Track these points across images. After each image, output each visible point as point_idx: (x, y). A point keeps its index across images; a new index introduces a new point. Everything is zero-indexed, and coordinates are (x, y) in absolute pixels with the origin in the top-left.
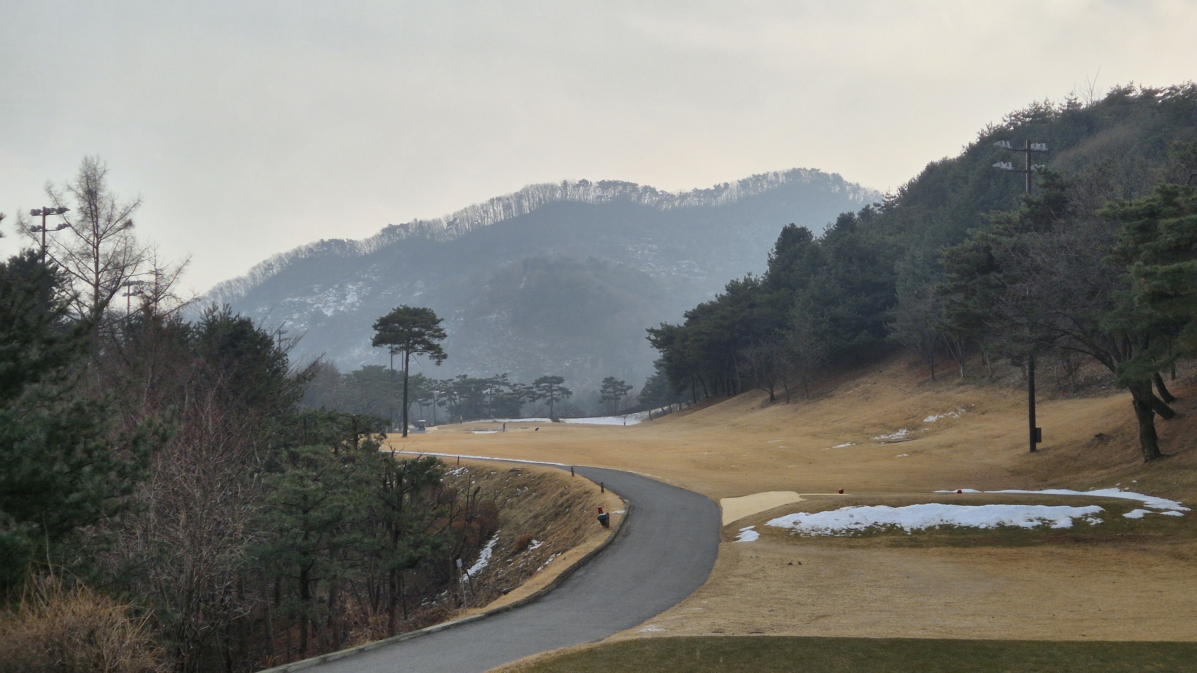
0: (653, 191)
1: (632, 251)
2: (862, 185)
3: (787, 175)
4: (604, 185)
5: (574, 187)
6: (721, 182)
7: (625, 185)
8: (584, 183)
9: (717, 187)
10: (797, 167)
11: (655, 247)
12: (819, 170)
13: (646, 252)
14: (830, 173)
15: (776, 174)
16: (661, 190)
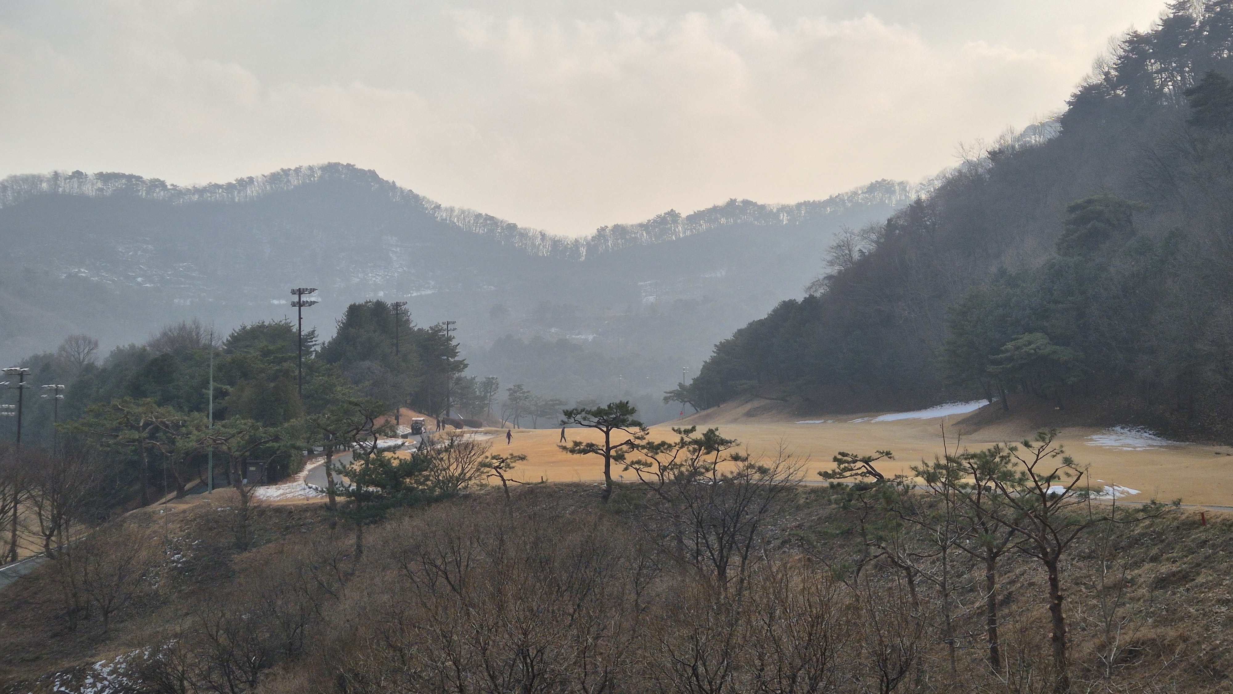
0: (162, 184)
1: (122, 252)
2: (398, 184)
3: (323, 168)
4: (104, 177)
5: (66, 179)
6: (245, 176)
7: (130, 177)
8: (78, 175)
9: (241, 182)
10: (333, 160)
11: (150, 247)
12: (354, 165)
13: (139, 253)
14: (366, 169)
15: (311, 168)
16: (172, 183)
